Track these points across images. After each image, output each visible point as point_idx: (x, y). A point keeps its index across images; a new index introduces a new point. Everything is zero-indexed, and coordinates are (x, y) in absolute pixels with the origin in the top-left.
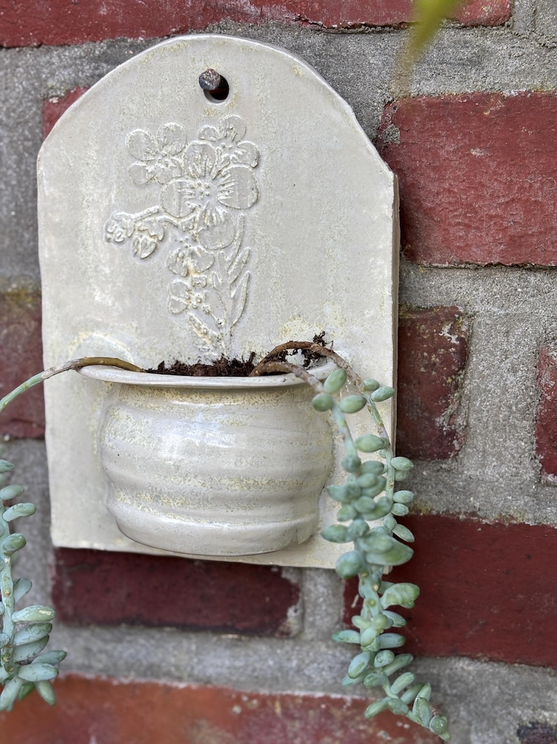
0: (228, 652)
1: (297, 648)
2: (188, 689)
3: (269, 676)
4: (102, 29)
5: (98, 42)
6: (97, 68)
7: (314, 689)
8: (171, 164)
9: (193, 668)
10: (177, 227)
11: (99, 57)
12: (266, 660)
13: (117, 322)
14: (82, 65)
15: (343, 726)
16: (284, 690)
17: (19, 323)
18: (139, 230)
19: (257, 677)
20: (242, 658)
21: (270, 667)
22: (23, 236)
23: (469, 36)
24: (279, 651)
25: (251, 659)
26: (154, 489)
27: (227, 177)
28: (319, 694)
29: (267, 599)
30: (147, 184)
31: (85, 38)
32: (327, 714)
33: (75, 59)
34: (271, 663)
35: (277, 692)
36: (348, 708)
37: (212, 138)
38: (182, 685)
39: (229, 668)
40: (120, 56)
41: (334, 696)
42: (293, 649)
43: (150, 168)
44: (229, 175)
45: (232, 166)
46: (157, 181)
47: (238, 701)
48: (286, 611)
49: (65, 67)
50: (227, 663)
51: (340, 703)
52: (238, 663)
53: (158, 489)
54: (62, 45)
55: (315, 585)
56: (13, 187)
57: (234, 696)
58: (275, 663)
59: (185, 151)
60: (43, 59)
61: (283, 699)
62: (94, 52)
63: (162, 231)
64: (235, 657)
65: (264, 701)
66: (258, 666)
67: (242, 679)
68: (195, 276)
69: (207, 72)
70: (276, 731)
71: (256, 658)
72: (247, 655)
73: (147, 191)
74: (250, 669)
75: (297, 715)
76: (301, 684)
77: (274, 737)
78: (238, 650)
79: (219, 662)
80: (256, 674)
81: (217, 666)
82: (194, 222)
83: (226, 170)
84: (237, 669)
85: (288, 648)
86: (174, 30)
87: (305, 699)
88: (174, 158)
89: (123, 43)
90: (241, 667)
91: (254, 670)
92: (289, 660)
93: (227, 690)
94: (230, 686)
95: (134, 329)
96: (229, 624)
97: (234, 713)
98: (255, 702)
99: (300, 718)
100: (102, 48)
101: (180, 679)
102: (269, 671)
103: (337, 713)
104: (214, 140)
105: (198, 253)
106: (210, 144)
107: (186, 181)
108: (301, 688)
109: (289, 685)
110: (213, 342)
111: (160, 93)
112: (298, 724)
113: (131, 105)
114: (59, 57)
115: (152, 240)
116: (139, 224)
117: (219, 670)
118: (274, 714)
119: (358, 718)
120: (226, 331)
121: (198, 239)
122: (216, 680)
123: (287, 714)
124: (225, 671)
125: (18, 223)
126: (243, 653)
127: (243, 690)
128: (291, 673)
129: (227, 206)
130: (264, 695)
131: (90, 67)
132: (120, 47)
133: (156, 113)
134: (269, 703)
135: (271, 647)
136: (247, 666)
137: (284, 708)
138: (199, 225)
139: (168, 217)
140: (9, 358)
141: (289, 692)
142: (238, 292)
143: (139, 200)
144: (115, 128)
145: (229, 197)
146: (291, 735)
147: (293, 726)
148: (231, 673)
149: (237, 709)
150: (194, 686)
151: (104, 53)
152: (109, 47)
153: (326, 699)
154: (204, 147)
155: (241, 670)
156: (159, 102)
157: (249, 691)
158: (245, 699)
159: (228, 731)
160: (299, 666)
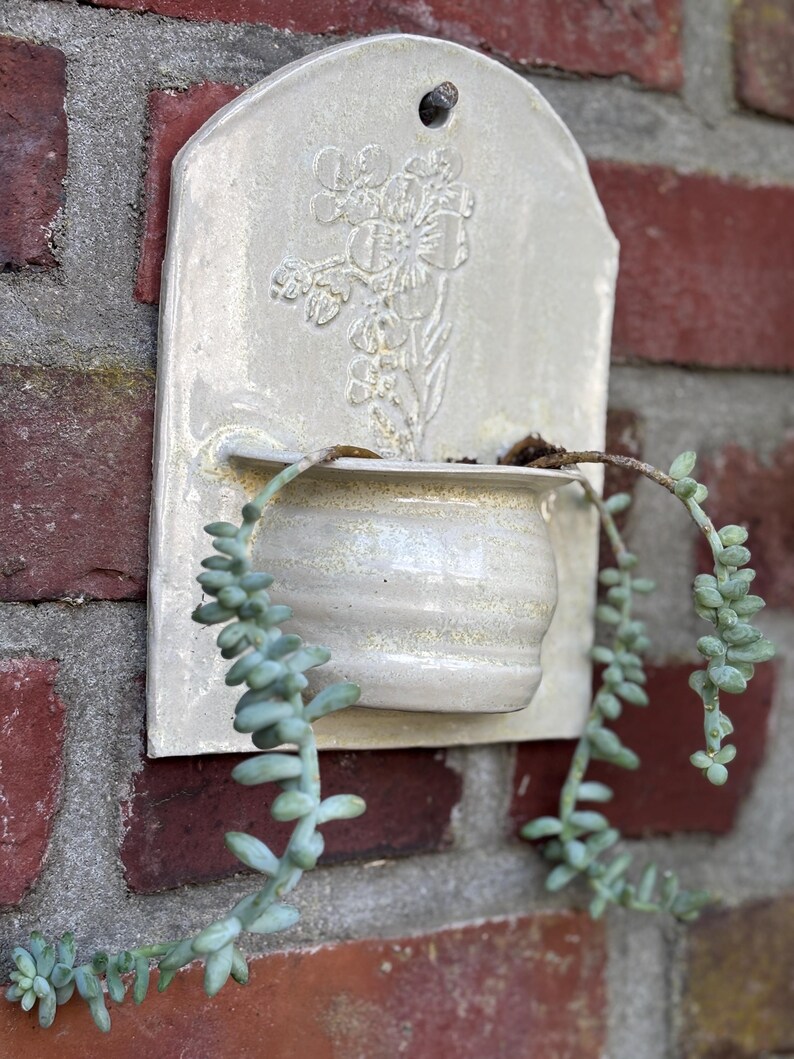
0: (371, 888)
1: (454, 863)
2: (323, 952)
3: (422, 910)
4: (239, 8)
5: (231, 24)
6: (230, 60)
7: (472, 916)
8: (367, 199)
9: (326, 921)
10: (366, 285)
11: (234, 44)
12: (418, 889)
13: (278, 413)
14: (209, 50)
15: (508, 958)
16: (439, 925)
17: (112, 418)
18: (317, 284)
19: (407, 916)
20: (389, 893)
21: (423, 897)
22: (105, 288)
23: (646, 100)
24: (433, 873)
25: (399, 891)
26: (446, 622)
27: (433, 225)
28: (479, 921)
29: (429, 800)
30: (333, 223)
31: (213, 15)
32: (490, 947)
33: (200, 40)
34: (424, 891)
35: (432, 931)
36: (514, 932)
37: (421, 172)
38: (314, 950)
39: (372, 910)
40: (262, 49)
41: (497, 919)
42: (449, 865)
43: (340, 201)
44: (436, 223)
45: (440, 212)
46: (346, 220)
47: (388, 953)
48: (448, 812)
49: (185, 49)
50: (371, 903)
51: (502, 927)
52: (384, 901)
53: (453, 621)
54: (179, 18)
55: (478, 773)
56: (93, 212)
57: (381, 949)
58: (429, 890)
59: (387, 184)
60: (151, 33)
61: (440, 939)
62: (228, 36)
63: (348, 289)
64: (379, 893)
65: (418, 945)
66: (408, 899)
67: (389, 922)
68: (385, 352)
69: (444, 84)
70: (431, 985)
71: (406, 887)
72: (396, 887)
73: (332, 231)
74: (400, 904)
75: (455, 956)
76: (458, 913)
77: (429, 995)
78: (383, 881)
79: (360, 904)
80: (406, 911)
81: (359, 911)
82: (390, 281)
83: (433, 215)
84: (382, 908)
85: (443, 866)
86: (332, 28)
87: (467, 931)
88: (372, 191)
89: (265, 32)
90: (388, 905)
91: (405, 906)
92: (445, 882)
93: (371, 943)
94: (374, 937)
95: (301, 424)
96: (384, 842)
97: (384, 972)
98: (408, 950)
99: (460, 960)
100: (238, 32)
101: (308, 941)
102: (422, 903)
103: (501, 942)
104: (423, 174)
105: (390, 322)
106: (417, 180)
107: (383, 224)
108: (458, 919)
109: (445, 916)
110: (401, 443)
111: (366, 103)
112: (457, 969)
113: (326, 112)
114: (176, 33)
115: (333, 299)
116: (318, 277)
117: (360, 916)
118: (428, 962)
119: (523, 943)
120: (418, 429)
121: (391, 304)
122: (356, 932)
123: (445, 959)
124: (368, 915)
125: (98, 268)
126: (390, 884)
127: (391, 938)
128: (448, 899)
129: (429, 264)
130: (418, 938)
131: (221, 56)
132: (262, 36)
133: (357, 128)
134: (423, 948)
135: (424, 869)
136: (395, 902)
137: (441, 950)
138: (395, 286)
139: (356, 270)
140: (92, 474)
141: (445, 927)
142: (435, 377)
143: (321, 244)
144: (301, 139)
145: (433, 252)
146: (449, 986)
147: (452, 973)
148: (375, 918)
149: (387, 966)
150: (331, 946)
151: (240, 40)
152: (247, 33)
153: (489, 927)
154: (411, 181)
155: (389, 909)
156: (362, 114)
157: (399, 936)
158: (397, 948)
159: (374, 1002)
160: (457, 887)
